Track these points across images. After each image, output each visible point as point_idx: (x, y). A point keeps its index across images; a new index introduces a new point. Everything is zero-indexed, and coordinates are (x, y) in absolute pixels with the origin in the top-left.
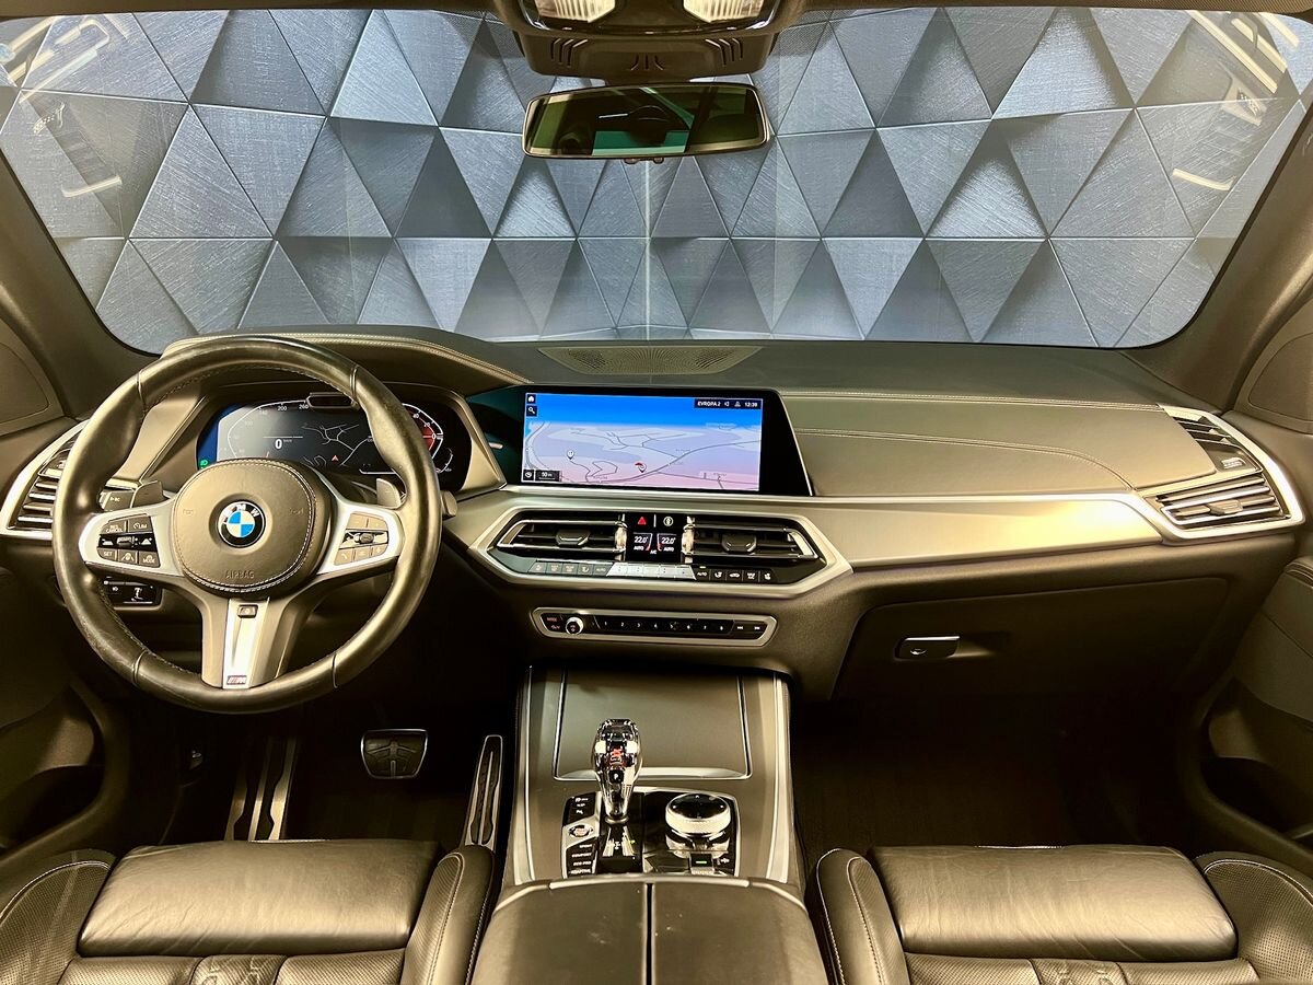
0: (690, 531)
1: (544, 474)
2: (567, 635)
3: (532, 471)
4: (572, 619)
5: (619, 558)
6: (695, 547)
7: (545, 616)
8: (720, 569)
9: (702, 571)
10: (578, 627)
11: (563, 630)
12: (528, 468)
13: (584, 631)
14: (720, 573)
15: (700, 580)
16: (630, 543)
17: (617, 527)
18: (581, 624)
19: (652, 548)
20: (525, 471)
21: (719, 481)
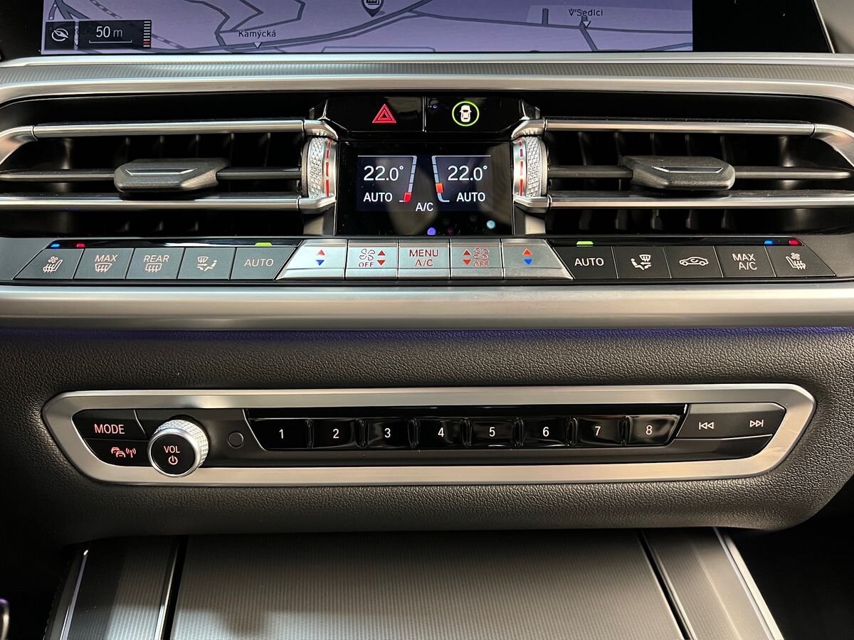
0: (533, 142)
1: (102, 32)
2: (151, 474)
3: (68, 26)
4: (172, 428)
5: (317, 227)
6: (556, 185)
7: (85, 421)
8: (646, 244)
9: (585, 253)
10: (187, 453)
11: (141, 461)
12: (59, 18)
13: (210, 462)
14: (646, 258)
15: (582, 279)
16: (350, 182)
17: (306, 137)
18: (198, 440)
19: (418, 195)
20: (51, 26)
21: (584, 29)
